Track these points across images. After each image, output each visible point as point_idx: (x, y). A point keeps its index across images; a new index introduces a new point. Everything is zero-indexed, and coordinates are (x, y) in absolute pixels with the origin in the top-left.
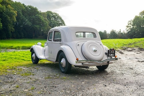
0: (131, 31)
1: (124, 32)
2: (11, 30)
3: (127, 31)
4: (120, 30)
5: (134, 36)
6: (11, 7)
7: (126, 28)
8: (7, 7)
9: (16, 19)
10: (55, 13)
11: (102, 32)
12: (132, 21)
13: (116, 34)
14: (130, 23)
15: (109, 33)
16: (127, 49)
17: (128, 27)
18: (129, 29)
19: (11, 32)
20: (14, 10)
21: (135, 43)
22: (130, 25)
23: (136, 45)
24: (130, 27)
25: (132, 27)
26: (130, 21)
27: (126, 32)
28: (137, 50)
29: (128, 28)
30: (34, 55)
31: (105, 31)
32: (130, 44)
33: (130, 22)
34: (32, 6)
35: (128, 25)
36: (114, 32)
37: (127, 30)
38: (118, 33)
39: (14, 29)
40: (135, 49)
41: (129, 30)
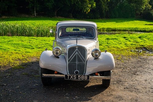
39: (108, 8)
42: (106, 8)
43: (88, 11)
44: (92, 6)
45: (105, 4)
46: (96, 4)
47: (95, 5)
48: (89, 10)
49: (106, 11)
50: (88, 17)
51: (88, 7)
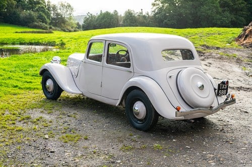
0: (160, 13)
3: (153, 13)
4: (142, 10)
5: (165, 21)
7: (152, 6)
11: (110, 13)
13: (135, 17)
15: (123, 15)
17: (154, 5)
22: (158, 2)
24: (158, 6)
25: (161, 5)
27: (151, 14)
29: (155, 8)
30: (49, 83)
31: (116, 11)
35: (155, 1)
36: (132, 14)
37: (153, 10)
38: (139, 15)
41: (156, 10)
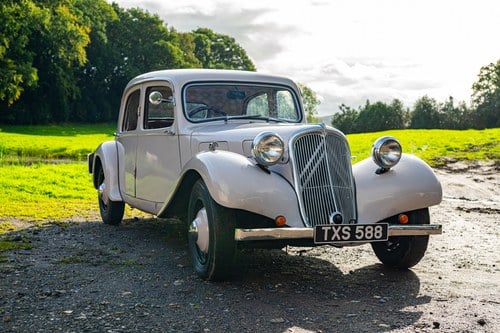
0: (490, 103)
1: (464, 107)
2: (68, 94)
3: (475, 104)
4: (451, 98)
6: (71, 12)
7: (472, 92)
8: (55, 14)
9: (84, 56)
10: (223, 37)
11: (384, 106)
12: (493, 68)
13: (436, 113)
14: (488, 75)
15: (412, 110)
16: (449, 165)
17: (479, 87)
18: (483, 95)
19: (70, 99)
20: (80, 25)
21: (489, 144)
22: (486, 82)
23: (492, 151)
24: (486, 91)
25: (493, 88)
26: (487, 68)
27: (470, 106)
28: (487, 169)
29: (479, 93)
31: (397, 101)
32: (472, 148)
33: (485, 72)
34: (144, 12)
35: (480, 81)
36: (430, 106)
37: (475, 98)
38: (444, 110)
39: (78, 89)
40: (478, 167)
41: (483, 99)
42: (74, 87)
43: (13, 95)
44: (26, 80)
45: (68, 76)
46: (38, 75)
47: (35, 77)
48: (18, 93)
49: (74, 97)
50: (11, 117)
51: (13, 82)
